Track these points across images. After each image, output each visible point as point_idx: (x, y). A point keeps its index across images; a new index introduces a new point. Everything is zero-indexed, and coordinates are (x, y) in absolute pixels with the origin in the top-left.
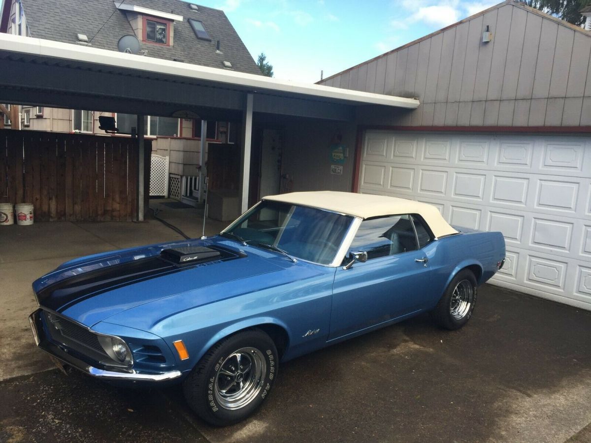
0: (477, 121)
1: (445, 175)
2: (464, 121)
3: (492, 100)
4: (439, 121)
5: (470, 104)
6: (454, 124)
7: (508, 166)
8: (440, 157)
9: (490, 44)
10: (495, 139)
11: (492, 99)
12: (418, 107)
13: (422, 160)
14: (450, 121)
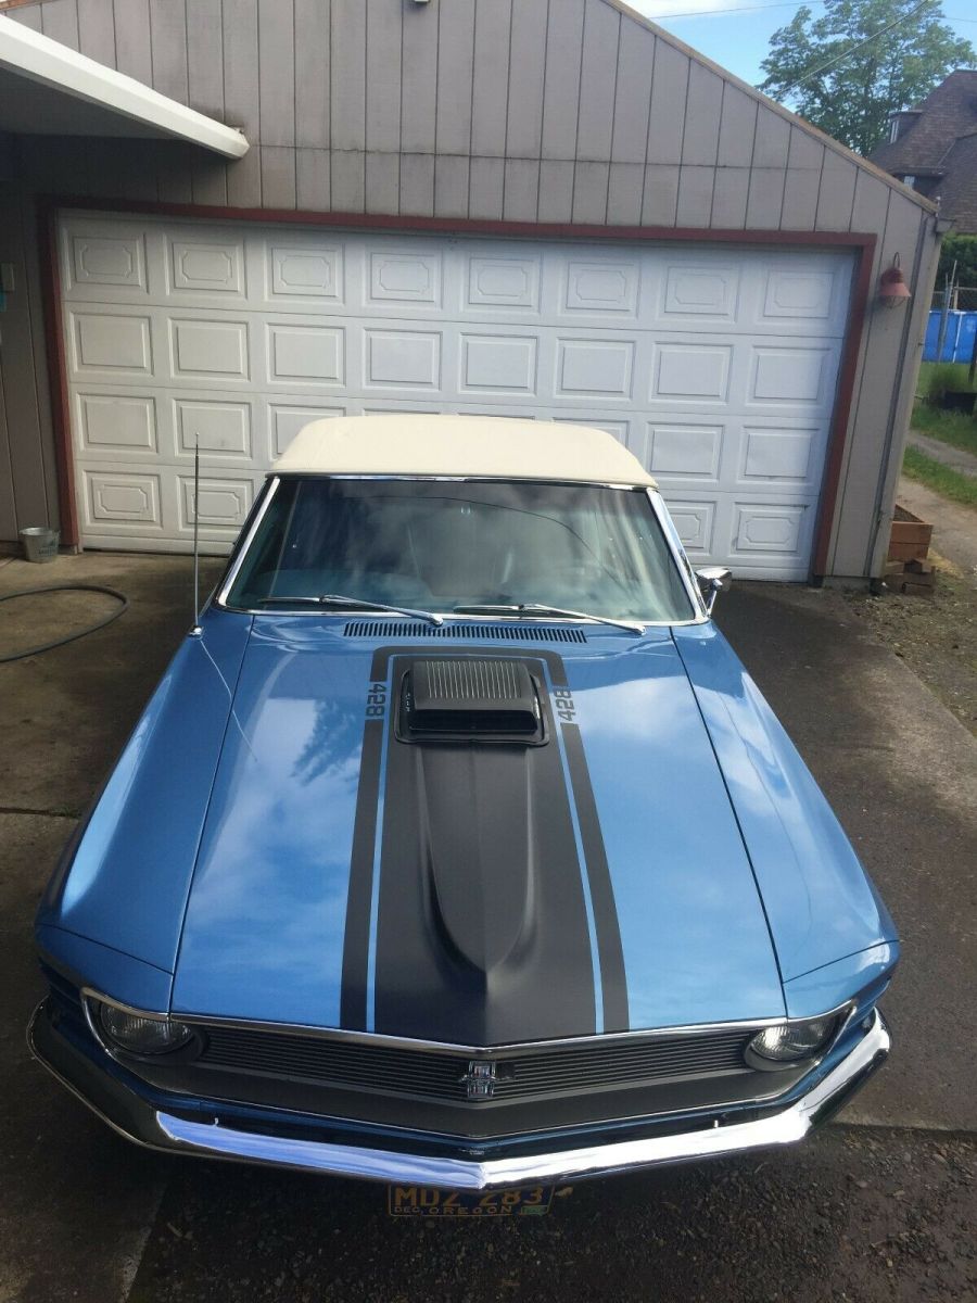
0: (417, 204)
1: (337, 336)
2: (385, 202)
3: (449, 155)
4: (315, 198)
5: (397, 157)
6: (358, 208)
7: (493, 311)
8: (318, 291)
9: (428, 7)
10: (452, 249)
11: (452, 151)
12: (246, 155)
13: (266, 298)
14: (346, 200)
